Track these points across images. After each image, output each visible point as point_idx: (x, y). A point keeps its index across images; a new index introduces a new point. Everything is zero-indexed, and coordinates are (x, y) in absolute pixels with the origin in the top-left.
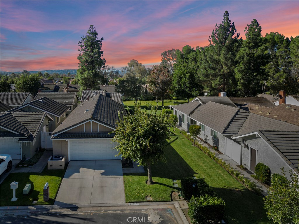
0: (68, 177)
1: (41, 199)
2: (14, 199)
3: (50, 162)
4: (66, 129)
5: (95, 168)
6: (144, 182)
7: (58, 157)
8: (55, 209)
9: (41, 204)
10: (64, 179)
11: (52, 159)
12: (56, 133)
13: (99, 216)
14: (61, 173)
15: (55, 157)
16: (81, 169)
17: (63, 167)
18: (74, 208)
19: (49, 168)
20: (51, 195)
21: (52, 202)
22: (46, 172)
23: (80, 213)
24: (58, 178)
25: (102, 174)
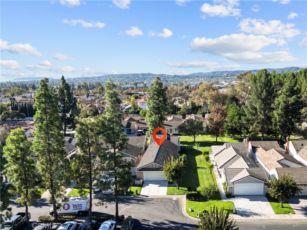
0: (144, 187)
2: (125, 194)
3: (136, 181)
4: (142, 167)
5: (156, 184)
6: (175, 189)
7: (139, 179)
9: (135, 195)
10: (142, 188)
11: (136, 180)
12: (138, 169)
14: (141, 186)
15: (138, 179)
16: (150, 184)
17: (142, 184)
18: (148, 196)
19: (136, 184)
20: (138, 193)
21: (139, 195)
25: (159, 186)
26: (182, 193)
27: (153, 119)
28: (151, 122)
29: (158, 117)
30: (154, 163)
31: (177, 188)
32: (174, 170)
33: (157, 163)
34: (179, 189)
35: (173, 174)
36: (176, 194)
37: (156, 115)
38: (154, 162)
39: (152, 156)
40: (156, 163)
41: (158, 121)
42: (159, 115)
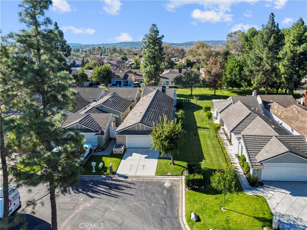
0: (124, 159)
1: (108, 171)
2: (94, 171)
3: (114, 149)
4: (124, 129)
5: (142, 153)
6: (169, 164)
7: (119, 146)
8: (116, 177)
9: (109, 174)
10: (122, 160)
11: (115, 148)
12: (118, 131)
13: (138, 182)
14: (121, 156)
15: (118, 146)
16: (134, 154)
17: (122, 152)
18: (126, 177)
19: (114, 153)
20: (114, 170)
21: (114, 173)
22: (112, 155)
23: (129, 180)
24: (119, 159)
25: (146, 158)
26: (180, 172)
27: (148, 70)
28: (146, 73)
29: (154, 67)
30: (140, 124)
31: (171, 161)
32: (167, 138)
33: (145, 124)
34: (174, 164)
35: (166, 143)
36: (169, 174)
37: (151, 66)
38: (141, 122)
39: (141, 112)
40: (143, 123)
41: (153, 72)
42: (155, 66)
